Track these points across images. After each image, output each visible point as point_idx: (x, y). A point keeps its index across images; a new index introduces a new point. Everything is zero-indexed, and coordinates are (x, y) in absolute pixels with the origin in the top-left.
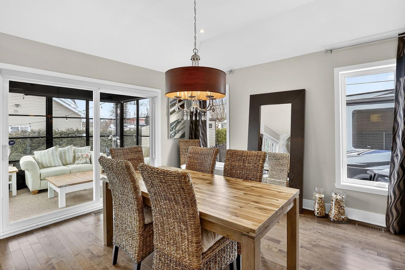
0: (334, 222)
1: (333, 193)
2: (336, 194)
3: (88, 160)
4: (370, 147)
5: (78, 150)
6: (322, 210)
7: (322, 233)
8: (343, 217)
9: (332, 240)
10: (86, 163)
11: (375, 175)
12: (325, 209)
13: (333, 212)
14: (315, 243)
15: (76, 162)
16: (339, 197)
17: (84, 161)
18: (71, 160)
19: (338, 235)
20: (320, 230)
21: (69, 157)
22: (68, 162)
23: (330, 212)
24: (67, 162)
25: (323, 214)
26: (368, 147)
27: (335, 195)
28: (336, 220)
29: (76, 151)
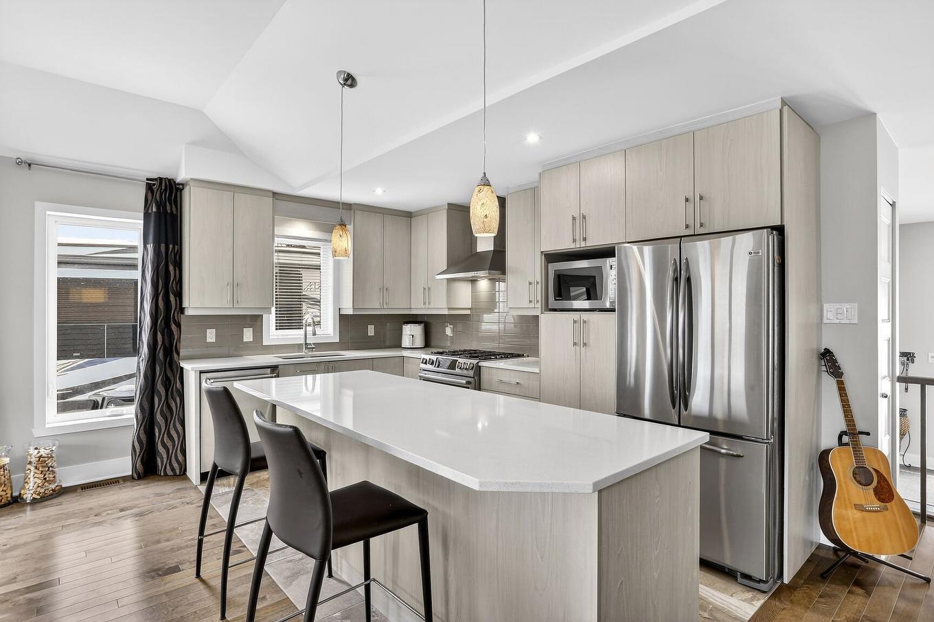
0: (34, 502)
1: (31, 447)
2: (36, 449)
4: (79, 354)
6: (5, 491)
7: (15, 528)
8: (53, 486)
9: (41, 528)
11: (104, 399)
12: (11, 487)
13: (31, 485)
14: (8, 546)
16: (43, 452)
19: (48, 517)
20: (9, 525)
23: (23, 488)
25: (7, 497)
26: (74, 355)
27: (37, 451)
28: (39, 497)
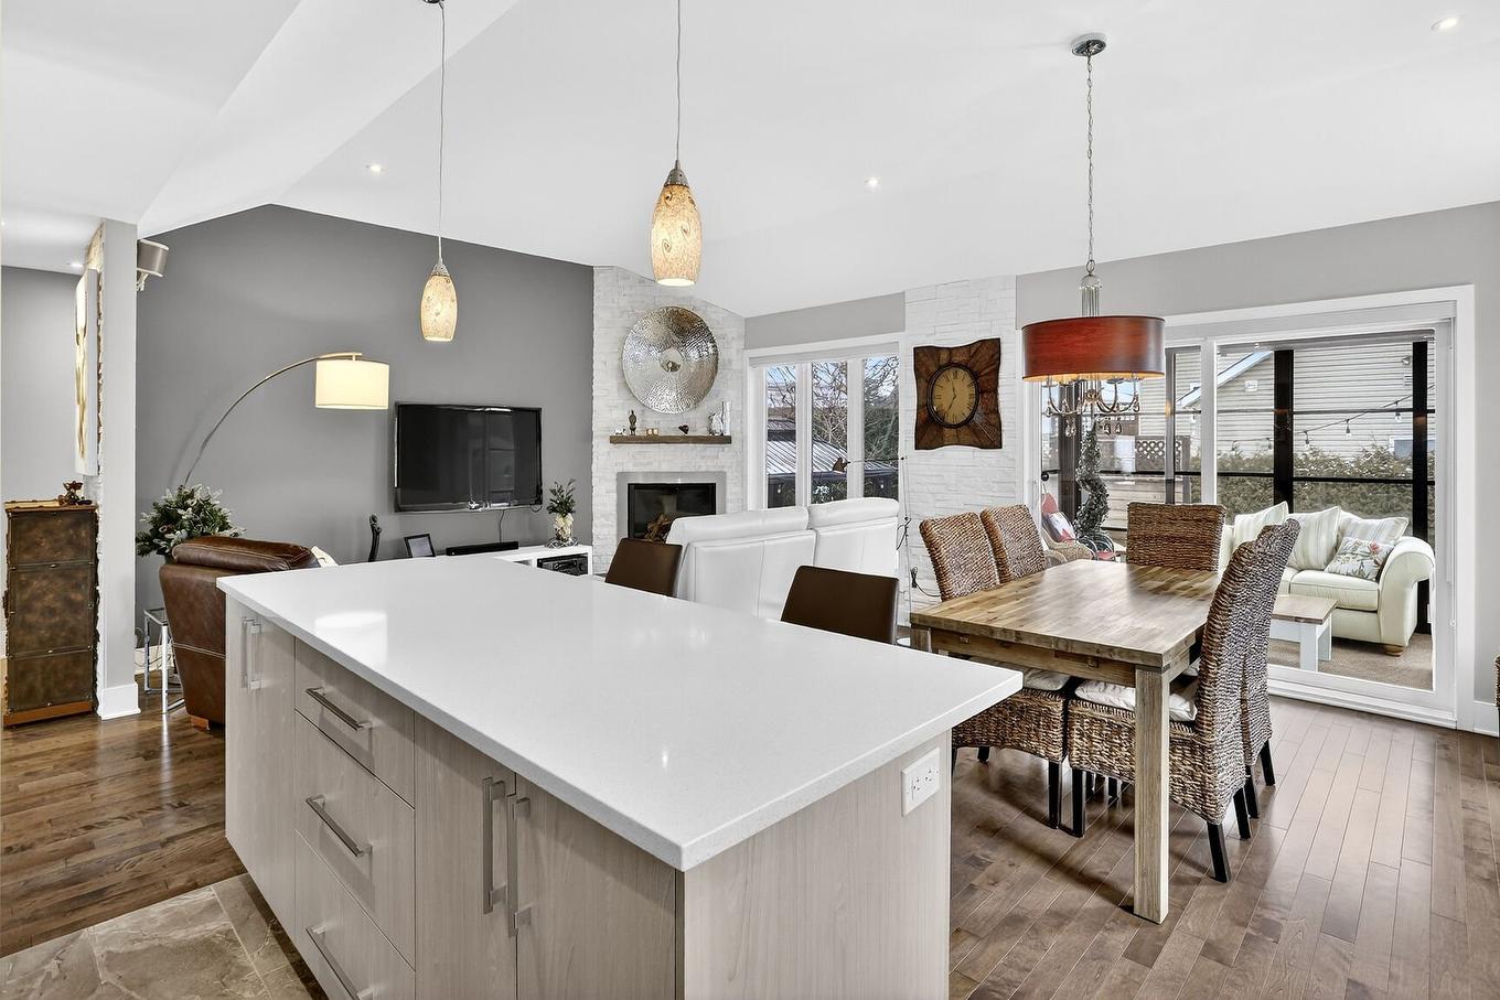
3: (1369, 566)
5: (1357, 525)
10: (1361, 575)
15: (1333, 565)
17: (1354, 565)
18: (1323, 557)
21: (1317, 545)
22: (1314, 564)
24: (1309, 561)
29: (1349, 530)
